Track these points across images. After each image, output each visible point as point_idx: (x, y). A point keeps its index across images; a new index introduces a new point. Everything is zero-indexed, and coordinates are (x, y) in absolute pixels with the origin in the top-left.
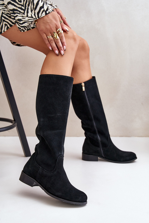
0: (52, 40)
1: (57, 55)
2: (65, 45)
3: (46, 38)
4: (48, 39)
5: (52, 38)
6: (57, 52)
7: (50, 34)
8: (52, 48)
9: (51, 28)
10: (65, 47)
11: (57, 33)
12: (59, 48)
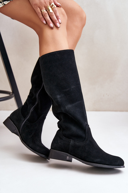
0: (46, 14)
1: (52, 28)
2: (59, 19)
3: (40, 12)
4: (42, 13)
5: (46, 12)
6: (52, 25)
7: (44, 8)
8: (46, 22)
9: (45, 2)
10: (60, 20)
11: (51, 7)
12: (53, 21)
